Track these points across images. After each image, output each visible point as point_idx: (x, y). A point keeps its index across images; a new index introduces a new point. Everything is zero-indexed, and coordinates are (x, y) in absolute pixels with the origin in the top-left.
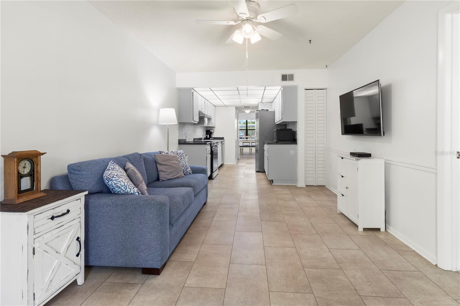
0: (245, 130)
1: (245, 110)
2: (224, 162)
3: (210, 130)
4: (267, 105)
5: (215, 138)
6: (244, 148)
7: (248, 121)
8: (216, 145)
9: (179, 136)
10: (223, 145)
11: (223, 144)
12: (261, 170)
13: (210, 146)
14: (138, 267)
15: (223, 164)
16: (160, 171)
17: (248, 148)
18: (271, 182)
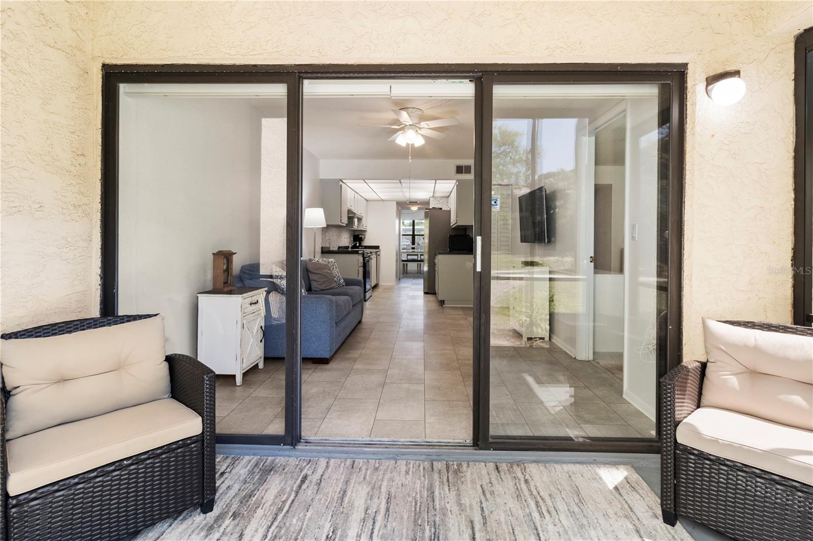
0: (411, 237)
1: (410, 206)
2: (379, 281)
3: (359, 235)
4: (441, 201)
5: (366, 247)
6: (409, 264)
7: (415, 221)
8: (369, 256)
9: (322, 242)
10: (378, 257)
11: (379, 255)
12: (430, 290)
13: (362, 256)
14: (309, 357)
15: (378, 284)
16: (312, 280)
17: (415, 264)
18: (442, 303)
